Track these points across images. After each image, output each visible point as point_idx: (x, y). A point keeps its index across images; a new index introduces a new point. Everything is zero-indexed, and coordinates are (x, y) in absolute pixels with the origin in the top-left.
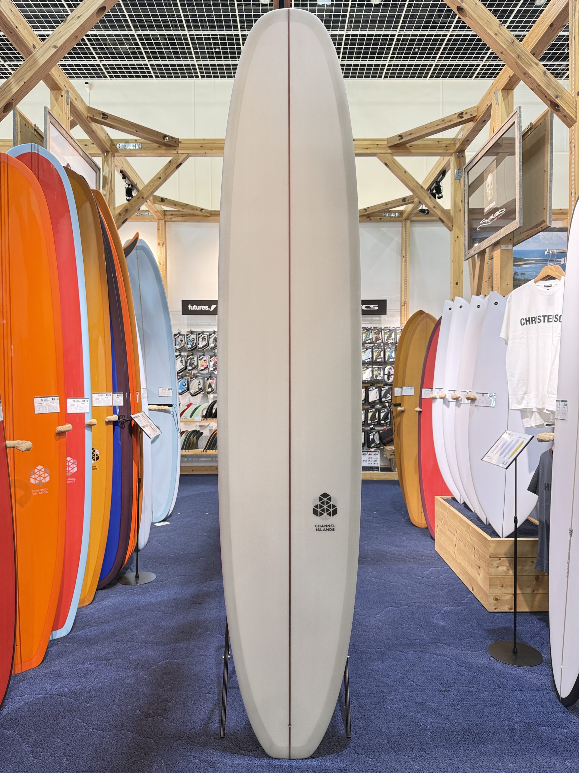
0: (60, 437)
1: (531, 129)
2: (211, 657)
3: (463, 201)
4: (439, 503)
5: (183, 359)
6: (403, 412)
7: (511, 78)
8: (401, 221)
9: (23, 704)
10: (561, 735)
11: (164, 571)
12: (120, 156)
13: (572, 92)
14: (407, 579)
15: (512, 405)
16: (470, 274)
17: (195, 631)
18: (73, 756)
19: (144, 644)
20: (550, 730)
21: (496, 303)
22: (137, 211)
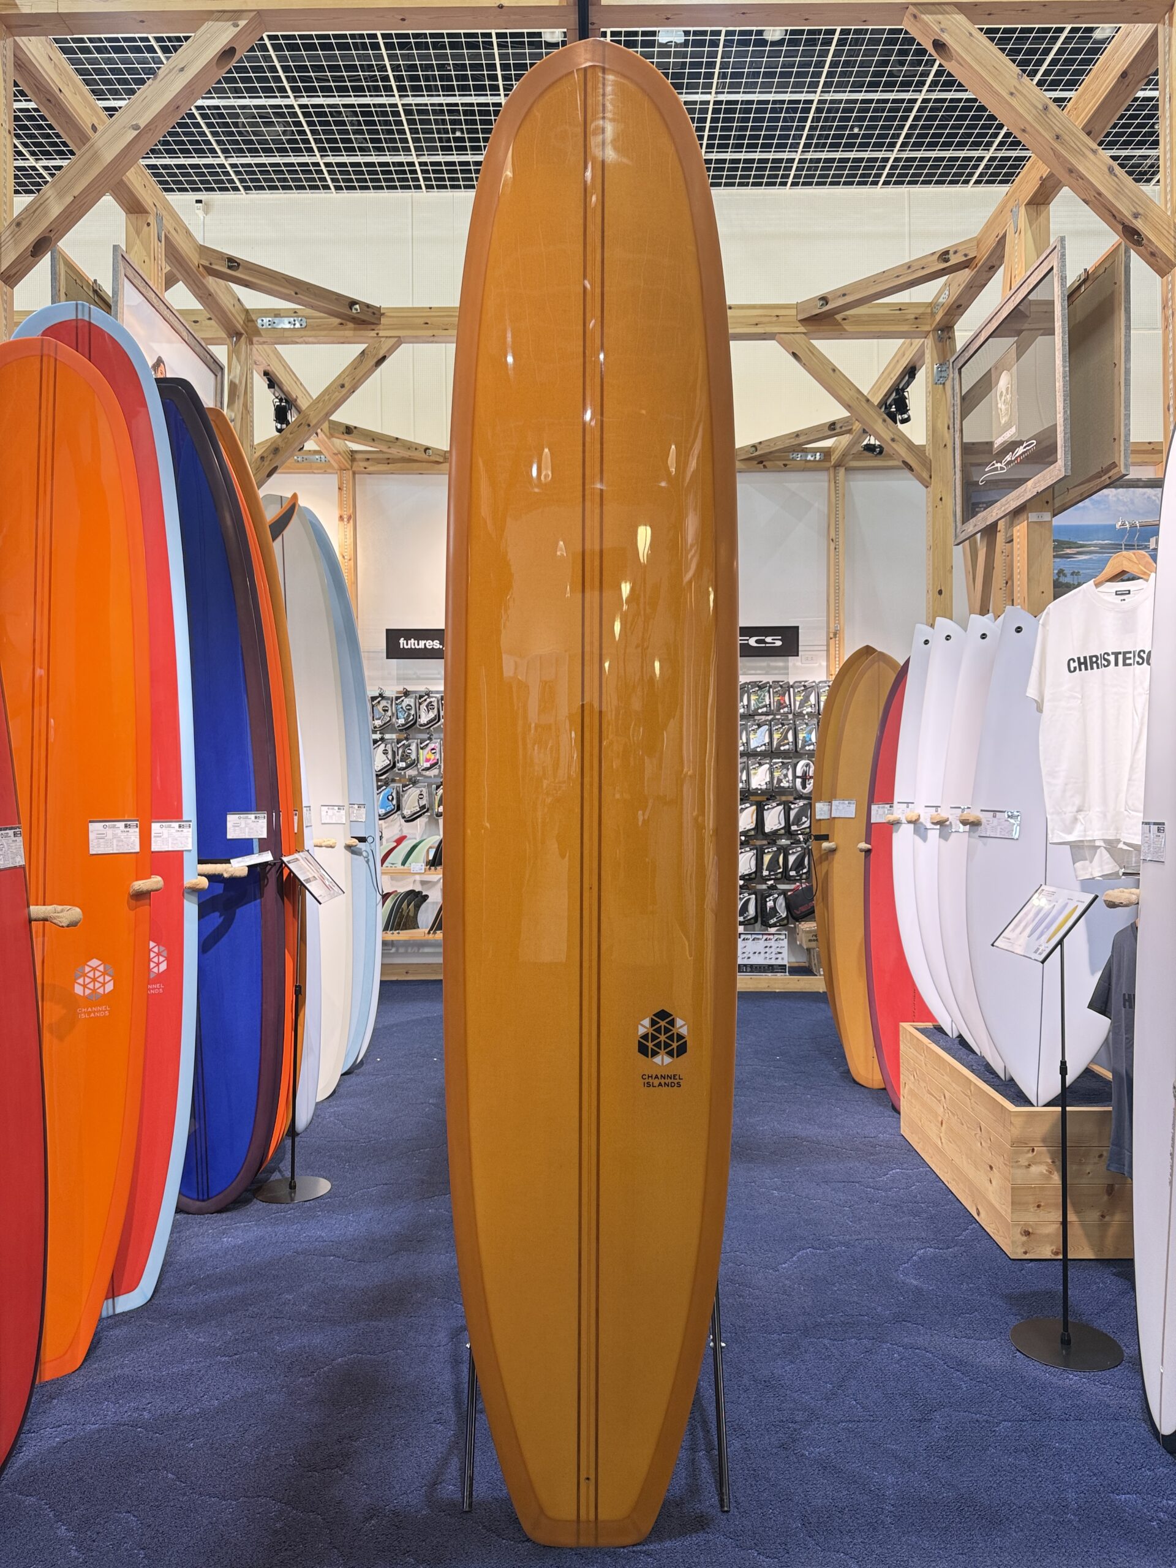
0: (139, 903)
1: (1085, 281)
2: (442, 1349)
3: (951, 426)
4: (908, 1037)
5: (389, 747)
6: (833, 851)
7: (1044, 182)
8: (828, 469)
9: (58, 1443)
10: (1162, 1511)
11: (348, 1175)
12: (264, 343)
13: (1166, 205)
14: (843, 1192)
15: (1053, 834)
16: (967, 573)
17: (410, 1295)
18: (159, 1549)
19: (305, 1322)
20: (1140, 1501)
21: (1019, 630)
22: (298, 453)
